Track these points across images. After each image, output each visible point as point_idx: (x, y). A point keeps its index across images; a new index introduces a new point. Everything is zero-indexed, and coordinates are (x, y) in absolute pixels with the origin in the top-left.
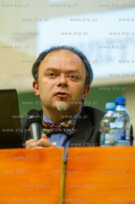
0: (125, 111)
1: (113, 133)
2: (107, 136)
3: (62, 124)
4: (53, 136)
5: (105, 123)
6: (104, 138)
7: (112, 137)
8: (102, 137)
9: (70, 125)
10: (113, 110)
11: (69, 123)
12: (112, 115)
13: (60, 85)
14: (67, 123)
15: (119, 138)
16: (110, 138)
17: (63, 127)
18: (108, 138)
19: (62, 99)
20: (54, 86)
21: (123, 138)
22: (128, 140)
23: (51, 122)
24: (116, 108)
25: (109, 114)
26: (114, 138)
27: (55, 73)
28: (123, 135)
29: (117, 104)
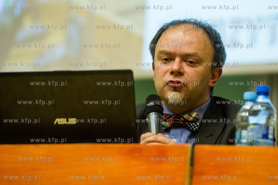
0: (268, 104)
1: (252, 130)
2: (244, 133)
3: (185, 116)
4: (173, 131)
5: (242, 117)
6: (240, 136)
7: (250, 134)
8: (237, 134)
9: (194, 118)
10: (254, 101)
11: (194, 115)
12: (252, 108)
13: (172, 73)
14: (191, 116)
15: (261, 136)
16: (248, 136)
17: (186, 120)
18: (245, 135)
19: (175, 89)
20: (166, 72)
21: (265, 136)
22: (271, 139)
23: (171, 114)
24: (257, 98)
25: (247, 106)
26: (253, 135)
27: (169, 58)
28: (265, 132)
29: (259, 94)
